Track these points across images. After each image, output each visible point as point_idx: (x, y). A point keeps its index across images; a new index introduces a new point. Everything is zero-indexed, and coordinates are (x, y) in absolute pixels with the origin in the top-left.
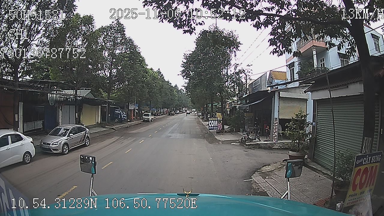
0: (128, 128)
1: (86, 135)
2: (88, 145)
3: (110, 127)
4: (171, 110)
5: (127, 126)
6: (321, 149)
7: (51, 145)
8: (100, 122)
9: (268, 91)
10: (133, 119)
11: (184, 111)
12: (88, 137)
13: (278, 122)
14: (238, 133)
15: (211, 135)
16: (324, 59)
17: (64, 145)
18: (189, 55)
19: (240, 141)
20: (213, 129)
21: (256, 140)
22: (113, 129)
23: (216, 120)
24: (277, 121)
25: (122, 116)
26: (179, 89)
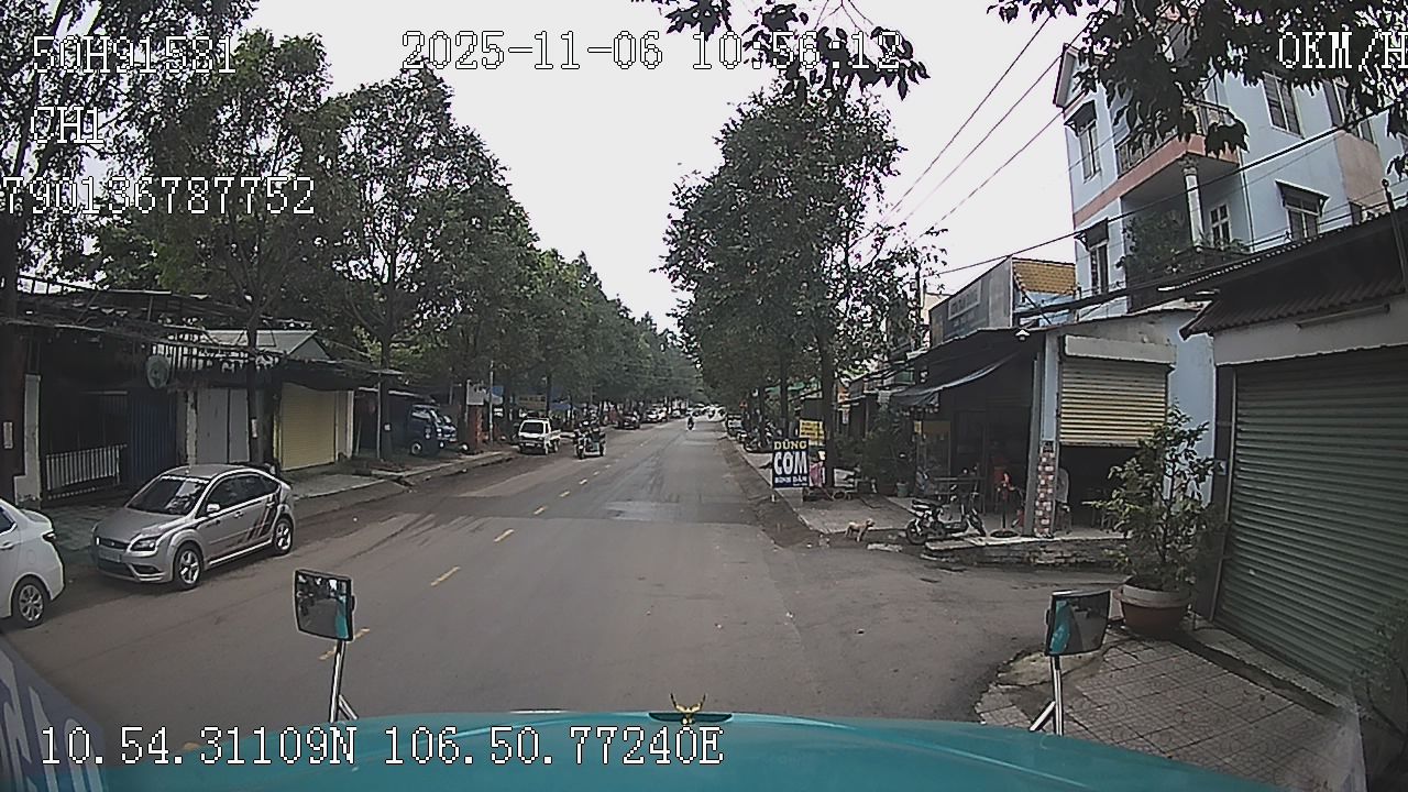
0: (461, 476)
1: (279, 507)
2: (285, 548)
3: (390, 473)
4: (626, 410)
5: (457, 470)
6: (1252, 573)
7: (128, 550)
8: (349, 455)
9: (1018, 334)
10: (484, 441)
11: (678, 413)
12: (284, 516)
13: (1054, 459)
14: (890, 499)
15: (783, 508)
16: (1225, 207)
17: (179, 549)
18: (694, 191)
19: (903, 534)
20: (790, 485)
21: (967, 532)
22: (399, 480)
23: (800, 450)
24: (1052, 455)
25: (439, 430)
26: (659, 332)
